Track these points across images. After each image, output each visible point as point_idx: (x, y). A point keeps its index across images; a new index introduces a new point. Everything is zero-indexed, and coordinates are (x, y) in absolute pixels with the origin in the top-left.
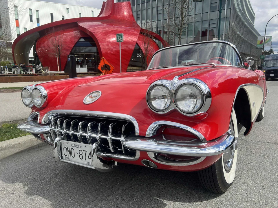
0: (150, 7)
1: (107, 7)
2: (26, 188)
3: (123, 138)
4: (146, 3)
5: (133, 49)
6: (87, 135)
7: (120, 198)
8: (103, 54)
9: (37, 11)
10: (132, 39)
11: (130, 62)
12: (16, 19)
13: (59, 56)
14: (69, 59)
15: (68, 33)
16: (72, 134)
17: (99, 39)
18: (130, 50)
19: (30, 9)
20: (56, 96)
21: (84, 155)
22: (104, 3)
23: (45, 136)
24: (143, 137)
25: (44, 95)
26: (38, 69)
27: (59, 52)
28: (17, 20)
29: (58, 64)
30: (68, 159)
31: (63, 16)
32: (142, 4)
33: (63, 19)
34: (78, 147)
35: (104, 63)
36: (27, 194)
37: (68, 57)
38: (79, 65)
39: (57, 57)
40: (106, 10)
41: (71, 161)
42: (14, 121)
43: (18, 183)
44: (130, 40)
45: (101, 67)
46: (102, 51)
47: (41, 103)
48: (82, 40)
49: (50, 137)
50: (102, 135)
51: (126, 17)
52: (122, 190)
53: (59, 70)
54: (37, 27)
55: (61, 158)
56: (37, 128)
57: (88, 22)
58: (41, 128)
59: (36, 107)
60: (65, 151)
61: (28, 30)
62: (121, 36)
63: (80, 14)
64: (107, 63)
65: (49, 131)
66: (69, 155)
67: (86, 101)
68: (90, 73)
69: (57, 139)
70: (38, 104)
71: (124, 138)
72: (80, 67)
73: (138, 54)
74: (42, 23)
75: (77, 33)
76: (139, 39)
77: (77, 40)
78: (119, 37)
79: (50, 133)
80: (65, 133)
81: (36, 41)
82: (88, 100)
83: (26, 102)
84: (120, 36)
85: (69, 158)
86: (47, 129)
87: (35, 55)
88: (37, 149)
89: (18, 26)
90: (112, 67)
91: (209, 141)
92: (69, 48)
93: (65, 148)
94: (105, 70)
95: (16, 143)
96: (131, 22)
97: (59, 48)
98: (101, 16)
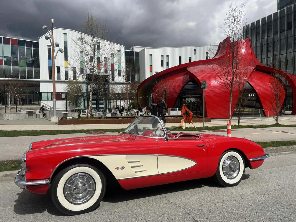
9: (168, 56)
12: (150, 65)
15: (179, 78)
19: (162, 56)
22: (220, 44)
27: (165, 96)
28: (151, 66)
33: (190, 60)
35: (185, 109)
45: (183, 113)
48: (191, 83)
63: (207, 53)
64: (188, 110)
72: (178, 110)
73: (250, 95)
74: (171, 66)
75: (187, 77)
78: (203, 85)
89: (151, 71)
90: (191, 113)
97: (165, 93)
98: (216, 57)
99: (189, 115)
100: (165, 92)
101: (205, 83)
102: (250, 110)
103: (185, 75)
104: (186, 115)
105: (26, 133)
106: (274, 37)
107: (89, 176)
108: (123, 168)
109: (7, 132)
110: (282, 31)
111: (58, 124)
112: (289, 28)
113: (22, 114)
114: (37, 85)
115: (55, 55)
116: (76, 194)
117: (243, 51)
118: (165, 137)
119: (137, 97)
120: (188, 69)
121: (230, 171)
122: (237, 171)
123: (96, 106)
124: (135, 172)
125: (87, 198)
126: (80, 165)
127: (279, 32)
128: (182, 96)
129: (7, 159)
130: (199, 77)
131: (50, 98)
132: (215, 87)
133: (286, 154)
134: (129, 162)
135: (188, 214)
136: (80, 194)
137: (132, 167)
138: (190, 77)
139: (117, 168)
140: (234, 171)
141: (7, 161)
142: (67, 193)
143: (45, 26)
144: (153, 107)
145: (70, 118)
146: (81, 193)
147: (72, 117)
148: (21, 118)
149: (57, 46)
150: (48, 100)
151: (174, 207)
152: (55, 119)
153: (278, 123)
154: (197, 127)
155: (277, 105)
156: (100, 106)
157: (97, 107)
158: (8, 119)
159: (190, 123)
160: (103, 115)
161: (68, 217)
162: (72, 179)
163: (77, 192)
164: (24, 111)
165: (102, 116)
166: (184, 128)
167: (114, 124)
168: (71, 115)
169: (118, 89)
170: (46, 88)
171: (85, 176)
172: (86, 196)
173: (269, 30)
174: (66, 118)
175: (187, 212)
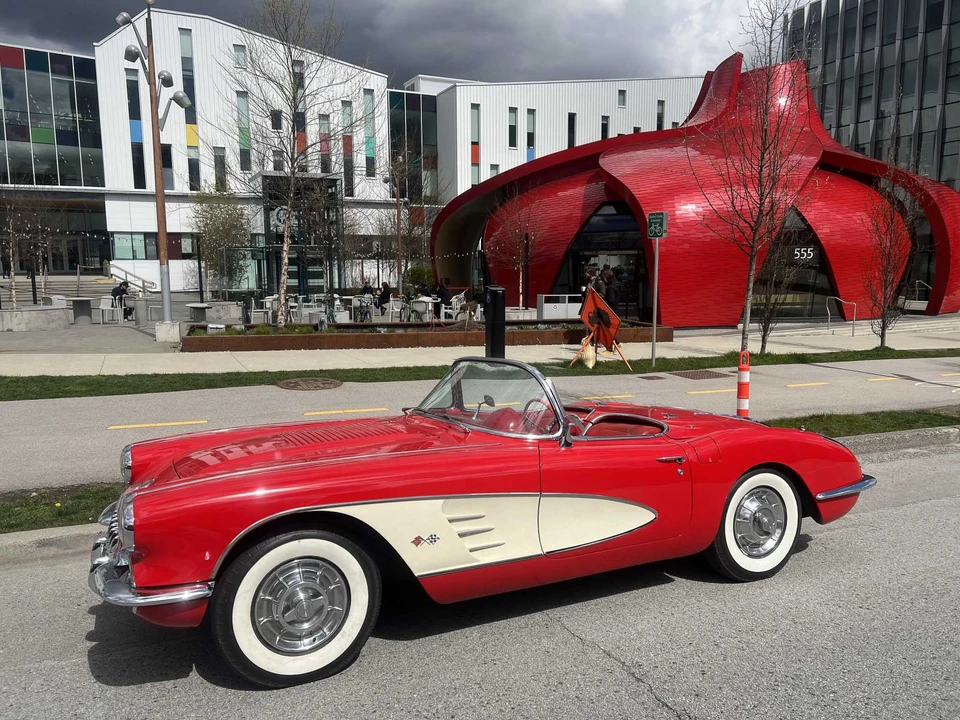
9: (531, 112)
12: (473, 143)
13: (526, 267)
15: (569, 192)
19: (513, 110)
22: (709, 75)
26: (457, 305)
27: (527, 253)
28: (475, 144)
29: (521, 286)
31: (605, 119)
32: (882, 46)
33: (605, 126)
35: (596, 305)
38: (568, 295)
39: (520, 268)
45: (589, 316)
48: (610, 210)
53: (521, 304)
61: (502, 170)
62: (660, 220)
63: (661, 103)
72: (568, 302)
73: (800, 251)
77: (590, 211)
78: (656, 223)
84: (657, 218)
89: (476, 162)
94: (594, 325)
97: (528, 243)
98: (691, 123)
99: (608, 324)
100: (527, 240)
101: (662, 219)
102: (798, 301)
103: (590, 181)
104: (599, 323)
105: (82, 384)
106: (881, 52)
107: (329, 566)
108: (433, 539)
109: (17, 380)
110: (909, 34)
111: (182, 351)
112: (934, 23)
113: (57, 312)
114: (95, 208)
115: (160, 116)
116: (291, 623)
117: (782, 101)
118: (559, 434)
119: (432, 254)
120: (602, 162)
121: (756, 532)
122: (779, 532)
123: (297, 281)
124: (471, 551)
125: (324, 635)
126: (299, 533)
127: (899, 36)
128: (581, 253)
129: (37, 484)
130: (640, 190)
131: (141, 253)
132: (689, 224)
133: (915, 455)
134: (451, 521)
135: (638, 680)
136: (302, 622)
137: (461, 535)
138: (608, 189)
139: (418, 541)
140: (768, 534)
141: (37, 490)
142: (263, 620)
143: (125, 14)
144: (491, 296)
145: (217, 328)
146: (307, 621)
147: (223, 326)
148: (52, 325)
149: (168, 82)
150: (134, 258)
151: (593, 655)
152: (169, 331)
153: (886, 345)
154: (630, 362)
155: (886, 289)
156: (312, 282)
157: (299, 286)
158: (11, 330)
159: (610, 349)
160: (324, 317)
161: (269, 692)
162: (276, 578)
163: (294, 618)
164: (60, 302)
165: (322, 322)
166: (590, 365)
167: (362, 350)
168: (218, 311)
169: (367, 222)
170: (126, 218)
171: (317, 565)
172: (320, 629)
173: (867, 28)
174: (205, 328)
175: (633, 674)
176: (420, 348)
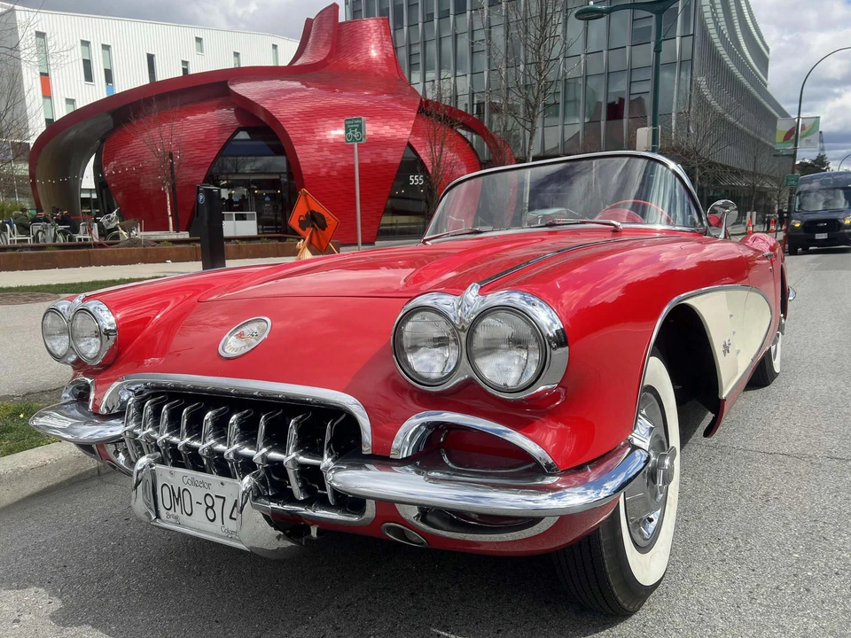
0: (448, 33)
1: (317, 36)
2: (57, 604)
3: (330, 460)
4: (436, 21)
5: (398, 161)
6: (227, 450)
7: (329, 631)
8: (304, 177)
9: (106, 47)
10: (396, 130)
11: (389, 202)
12: (41, 74)
13: (173, 187)
14: (201, 197)
15: (200, 116)
16: (186, 446)
17: (294, 134)
18: (387, 165)
19: (85, 43)
20: (144, 328)
21: (218, 508)
22: (309, 22)
23: (111, 449)
24: (383, 459)
25: (108, 328)
26: (108, 225)
27: (172, 173)
28: (45, 77)
29: (169, 209)
30: (174, 520)
31: (185, 63)
32: (424, 23)
33: (185, 71)
34: (202, 484)
35: (309, 208)
36: (58, 623)
37: (198, 192)
38: (234, 213)
39: (166, 189)
40: (315, 42)
41: (184, 526)
42: (28, 394)
43: (33, 590)
44: (389, 135)
45: (299, 221)
46: (302, 169)
47: (99, 352)
48: (243, 135)
49: (126, 452)
50: (269, 451)
51: (377, 64)
52: (339, 607)
53: (171, 227)
54: (105, 96)
55: (154, 517)
56: (86, 427)
57: (261, 80)
58: (99, 428)
59: (85, 364)
60: (165, 498)
61: (79, 105)
62: (357, 126)
63: (237, 54)
64: (318, 207)
65: (120, 436)
66: (178, 508)
67: (226, 350)
68: (268, 238)
69: (143, 460)
70: (88, 355)
71: (333, 461)
72: (236, 219)
73: (413, 178)
74: (122, 85)
75: (226, 115)
76: (415, 131)
77: (227, 135)
78: (353, 129)
79: (123, 441)
80: (167, 443)
81: (103, 140)
82: (232, 346)
83: (57, 348)
84: (354, 124)
85: (176, 518)
86: (116, 429)
87: (101, 183)
88: (96, 482)
89: (47, 93)
90: (331, 220)
91: (567, 470)
92: (203, 162)
93: (165, 488)
94: (309, 230)
95: (32, 464)
96: (391, 80)
97: (173, 162)
98: (299, 62)
99: (323, 227)
100: (172, 159)
103: (220, 107)
104: (313, 226)
106: (424, 28)
110: (444, 15)
120: (233, 87)
127: (436, 16)
138: (239, 113)
176: (94, 267)
